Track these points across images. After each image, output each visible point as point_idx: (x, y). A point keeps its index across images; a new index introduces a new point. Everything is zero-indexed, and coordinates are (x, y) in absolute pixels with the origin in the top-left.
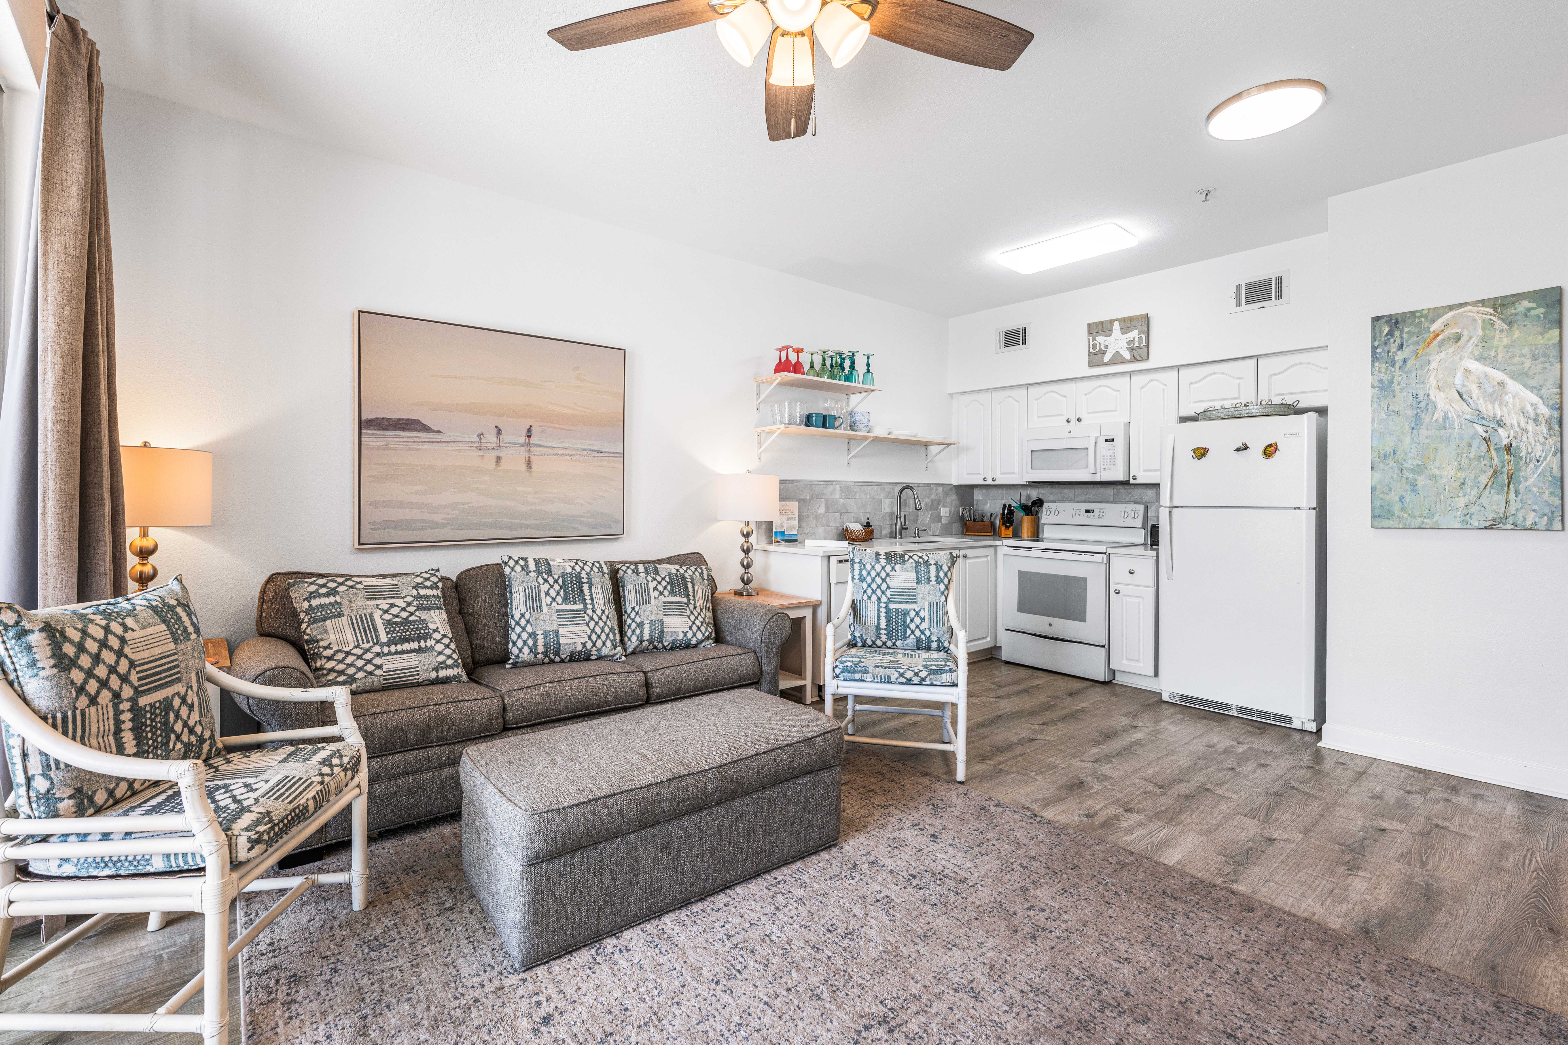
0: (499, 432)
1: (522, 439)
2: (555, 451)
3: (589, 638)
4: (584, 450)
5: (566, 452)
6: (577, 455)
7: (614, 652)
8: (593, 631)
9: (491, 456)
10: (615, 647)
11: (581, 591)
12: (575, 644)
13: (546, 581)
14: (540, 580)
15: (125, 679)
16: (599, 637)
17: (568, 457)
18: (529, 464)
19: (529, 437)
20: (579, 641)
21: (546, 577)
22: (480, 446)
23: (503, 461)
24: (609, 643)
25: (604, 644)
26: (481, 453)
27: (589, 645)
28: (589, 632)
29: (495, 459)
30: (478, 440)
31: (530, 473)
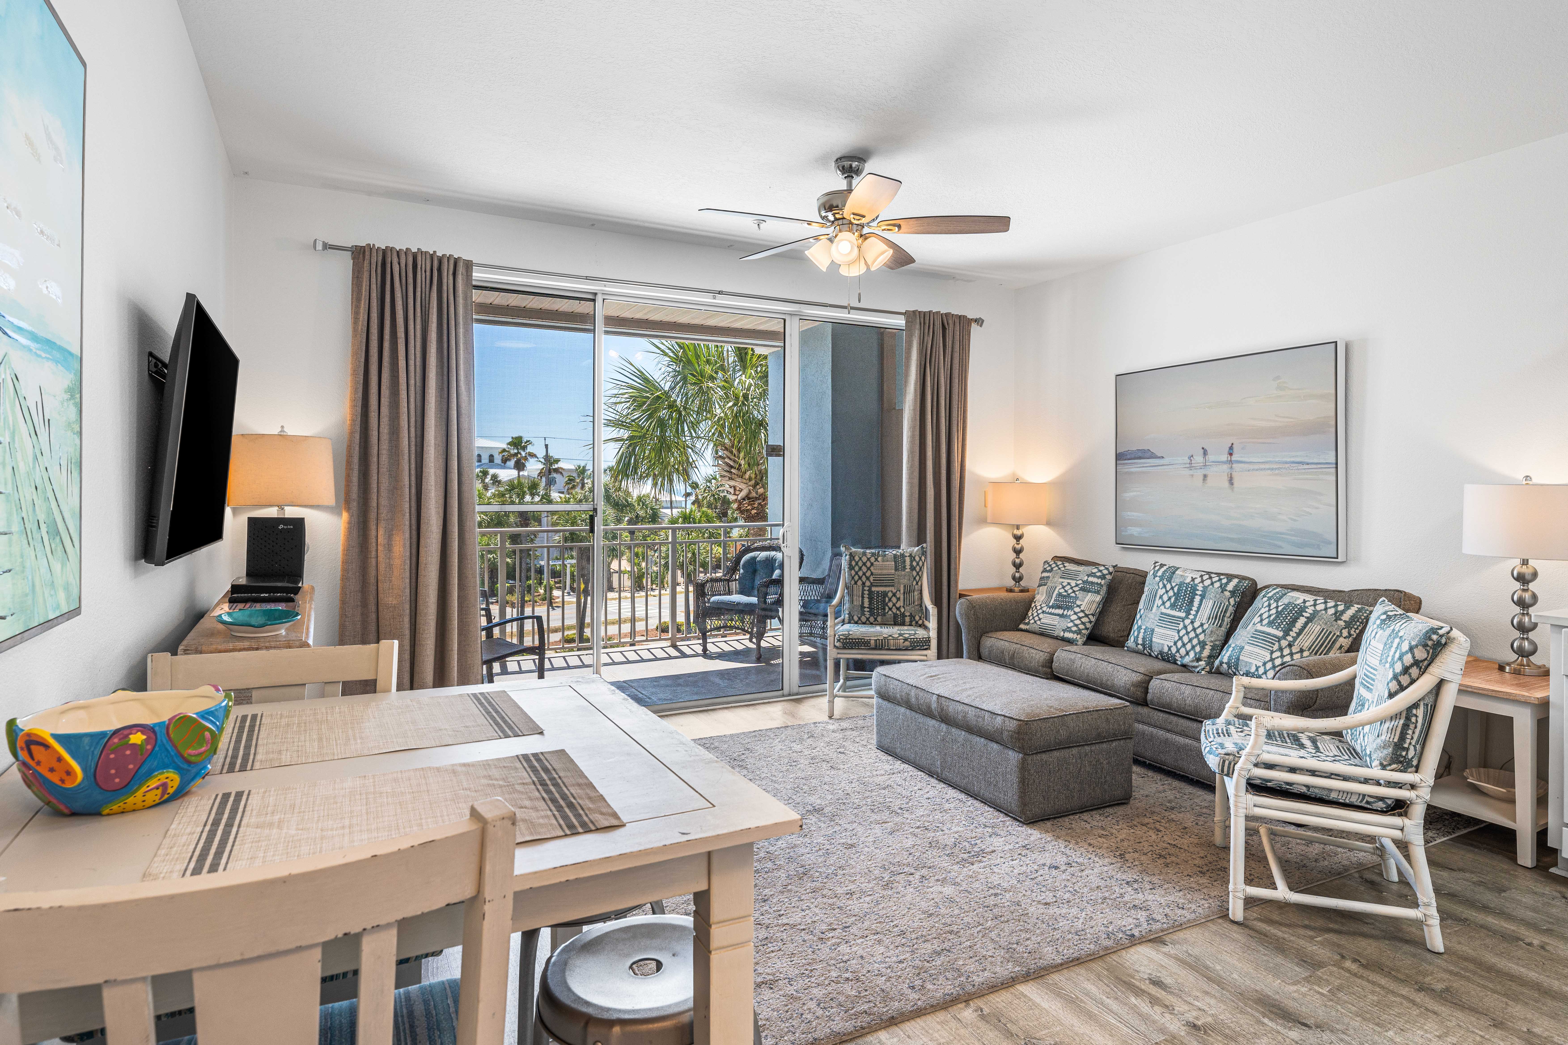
0: (1205, 452)
1: (1225, 457)
2: (1256, 467)
3: (1175, 643)
4: (1286, 463)
5: (1267, 466)
6: (1279, 469)
7: (1195, 664)
8: (1181, 638)
9: (1199, 474)
10: (1198, 660)
11: (1192, 601)
12: (1163, 644)
13: (1165, 586)
14: (1161, 585)
15: (868, 578)
16: (1184, 645)
17: (1269, 472)
18: (1231, 481)
19: (1231, 454)
20: (1166, 643)
21: (1166, 582)
22: (1191, 467)
23: (1209, 479)
24: (1192, 654)
25: (1187, 653)
26: (1191, 472)
27: (1174, 650)
28: (1177, 638)
29: (1202, 478)
30: (1189, 461)
31: (1232, 489)
